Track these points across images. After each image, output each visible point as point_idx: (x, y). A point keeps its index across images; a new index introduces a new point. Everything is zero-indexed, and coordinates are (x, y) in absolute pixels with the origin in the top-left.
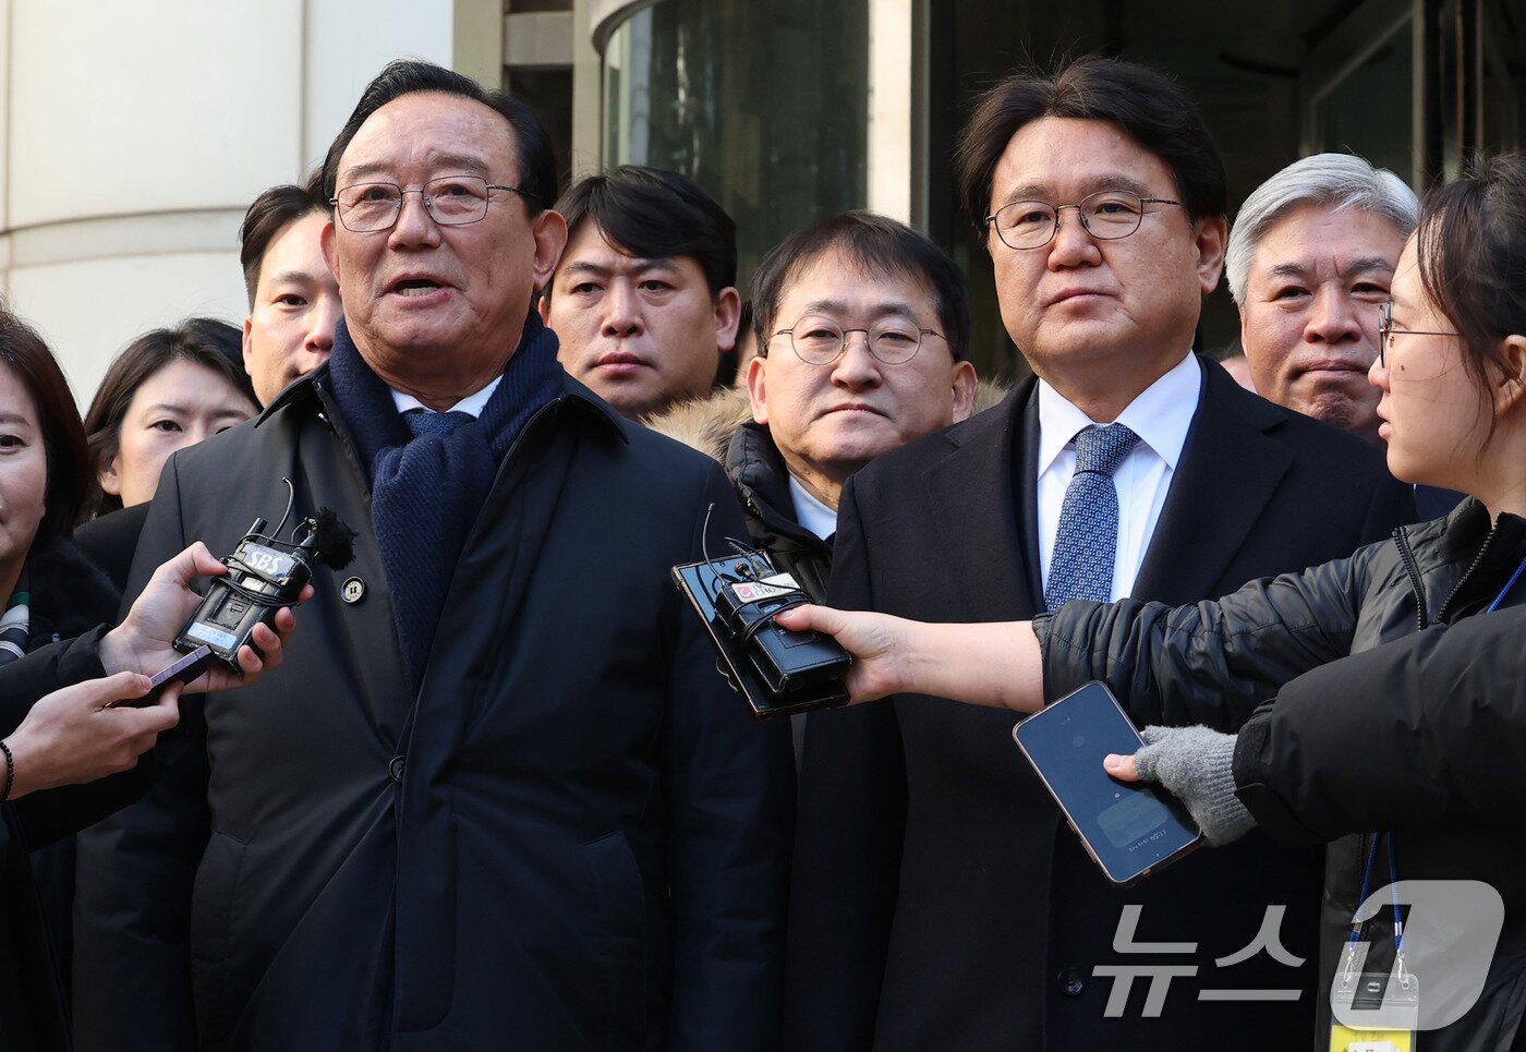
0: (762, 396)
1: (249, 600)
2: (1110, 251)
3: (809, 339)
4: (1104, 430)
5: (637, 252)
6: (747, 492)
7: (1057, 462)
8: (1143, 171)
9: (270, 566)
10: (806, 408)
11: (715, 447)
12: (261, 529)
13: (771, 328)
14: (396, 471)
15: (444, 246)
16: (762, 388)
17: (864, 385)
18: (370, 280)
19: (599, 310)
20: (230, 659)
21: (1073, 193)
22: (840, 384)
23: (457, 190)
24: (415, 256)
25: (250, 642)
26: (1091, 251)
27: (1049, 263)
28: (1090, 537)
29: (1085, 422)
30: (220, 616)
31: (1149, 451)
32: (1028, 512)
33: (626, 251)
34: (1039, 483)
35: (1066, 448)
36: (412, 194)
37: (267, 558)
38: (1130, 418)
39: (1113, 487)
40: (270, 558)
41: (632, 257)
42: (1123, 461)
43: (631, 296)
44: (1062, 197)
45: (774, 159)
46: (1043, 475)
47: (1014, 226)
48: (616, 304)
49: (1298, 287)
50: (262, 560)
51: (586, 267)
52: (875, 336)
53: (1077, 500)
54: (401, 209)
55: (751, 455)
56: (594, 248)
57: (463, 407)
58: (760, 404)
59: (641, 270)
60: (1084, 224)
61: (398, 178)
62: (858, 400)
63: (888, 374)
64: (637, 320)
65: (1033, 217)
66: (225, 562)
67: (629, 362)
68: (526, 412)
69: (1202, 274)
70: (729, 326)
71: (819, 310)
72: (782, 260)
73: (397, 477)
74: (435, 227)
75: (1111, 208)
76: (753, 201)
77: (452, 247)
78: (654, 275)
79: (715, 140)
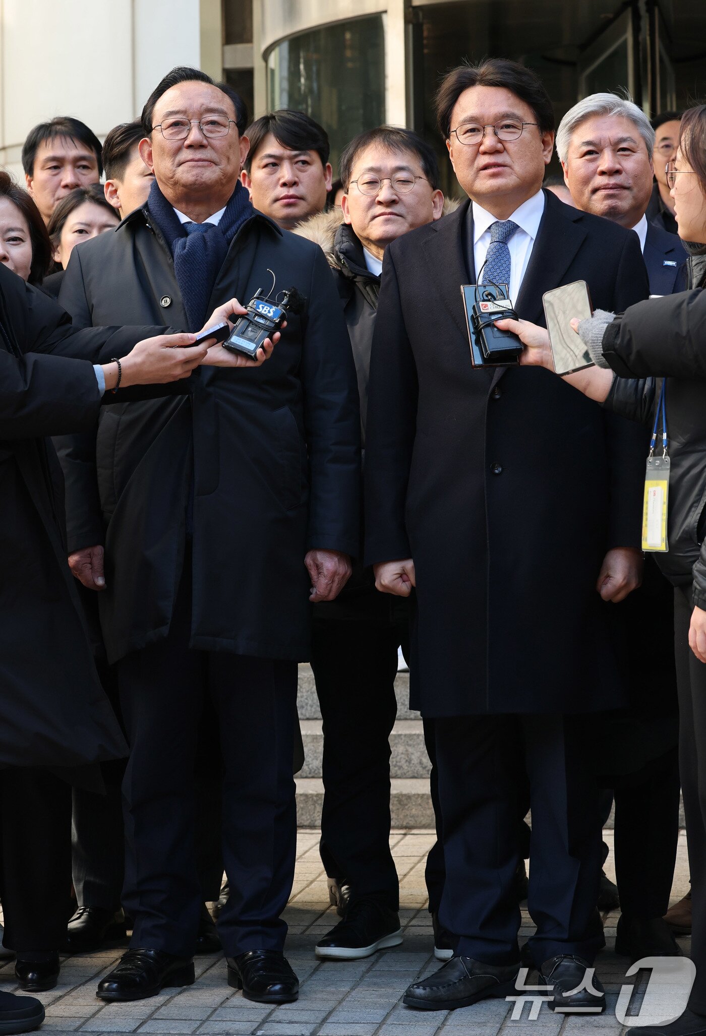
0: (348, 212)
1: (260, 327)
2: (508, 146)
3: (365, 185)
4: (503, 223)
5: (294, 149)
6: (342, 257)
7: (482, 238)
8: (521, 110)
9: (269, 312)
10: (366, 216)
11: (330, 235)
12: (261, 294)
13: (349, 181)
14: (185, 248)
15: (209, 147)
16: (348, 208)
17: (391, 203)
18: (174, 160)
19: (278, 175)
20: (253, 355)
21: (491, 120)
22: (380, 203)
23: (213, 123)
24: (197, 151)
25: (262, 347)
26: (500, 146)
27: (480, 150)
28: (498, 271)
29: (494, 220)
30: (246, 333)
31: (524, 232)
32: (470, 260)
33: (288, 148)
34: (474, 246)
35: (486, 231)
36: (194, 123)
37: (267, 308)
38: (515, 218)
39: (508, 249)
40: (269, 308)
41: (292, 150)
42: (511, 237)
43: (292, 169)
44: (486, 122)
45: (344, 108)
46: (476, 243)
47: (463, 135)
48: (286, 172)
49: (593, 151)
50: (265, 309)
51: (270, 156)
52: (394, 181)
53: (493, 255)
54: (190, 130)
55: (344, 239)
56: (272, 147)
57: (209, 221)
58: (347, 215)
59: (296, 156)
60: (495, 134)
61: (187, 117)
62: (389, 210)
63: (402, 197)
64: (296, 179)
65: (472, 130)
66: (246, 308)
67: (294, 198)
68: (240, 222)
69: (544, 155)
70: (328, 180)
71: (369, 171)
72: (351, 151)
73: (186, 250)
74: (206, 138)
75: (508, 126)
76: (335, 126)
77: (213, 148)
78: (302, 158)
79: (318, 99)
